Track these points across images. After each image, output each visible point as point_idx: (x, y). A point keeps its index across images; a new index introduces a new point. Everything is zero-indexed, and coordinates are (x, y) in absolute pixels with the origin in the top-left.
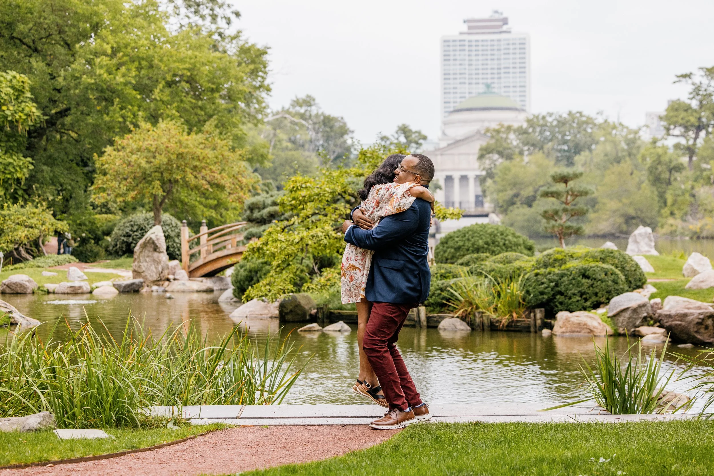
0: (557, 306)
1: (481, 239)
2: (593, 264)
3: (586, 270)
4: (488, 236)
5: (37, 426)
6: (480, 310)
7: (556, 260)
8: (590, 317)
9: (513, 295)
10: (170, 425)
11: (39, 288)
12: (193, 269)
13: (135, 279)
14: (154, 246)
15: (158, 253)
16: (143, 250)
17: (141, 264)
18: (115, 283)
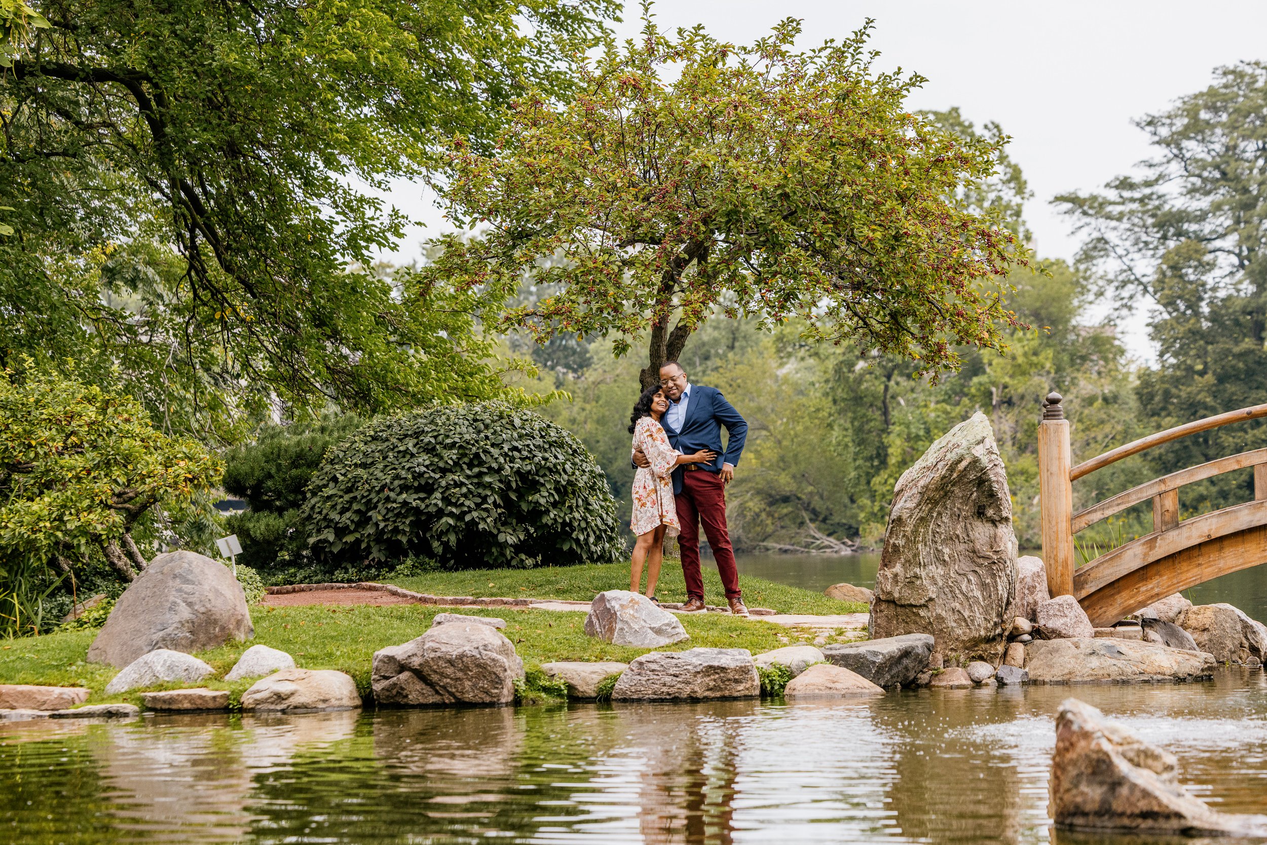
11: (530, 679)
12: (1093, 590)
13: (889, 634)
14: (978, 497)
15: (989, 525)
16: (931, 511)
17: (917, 570)
18: (829, 652)
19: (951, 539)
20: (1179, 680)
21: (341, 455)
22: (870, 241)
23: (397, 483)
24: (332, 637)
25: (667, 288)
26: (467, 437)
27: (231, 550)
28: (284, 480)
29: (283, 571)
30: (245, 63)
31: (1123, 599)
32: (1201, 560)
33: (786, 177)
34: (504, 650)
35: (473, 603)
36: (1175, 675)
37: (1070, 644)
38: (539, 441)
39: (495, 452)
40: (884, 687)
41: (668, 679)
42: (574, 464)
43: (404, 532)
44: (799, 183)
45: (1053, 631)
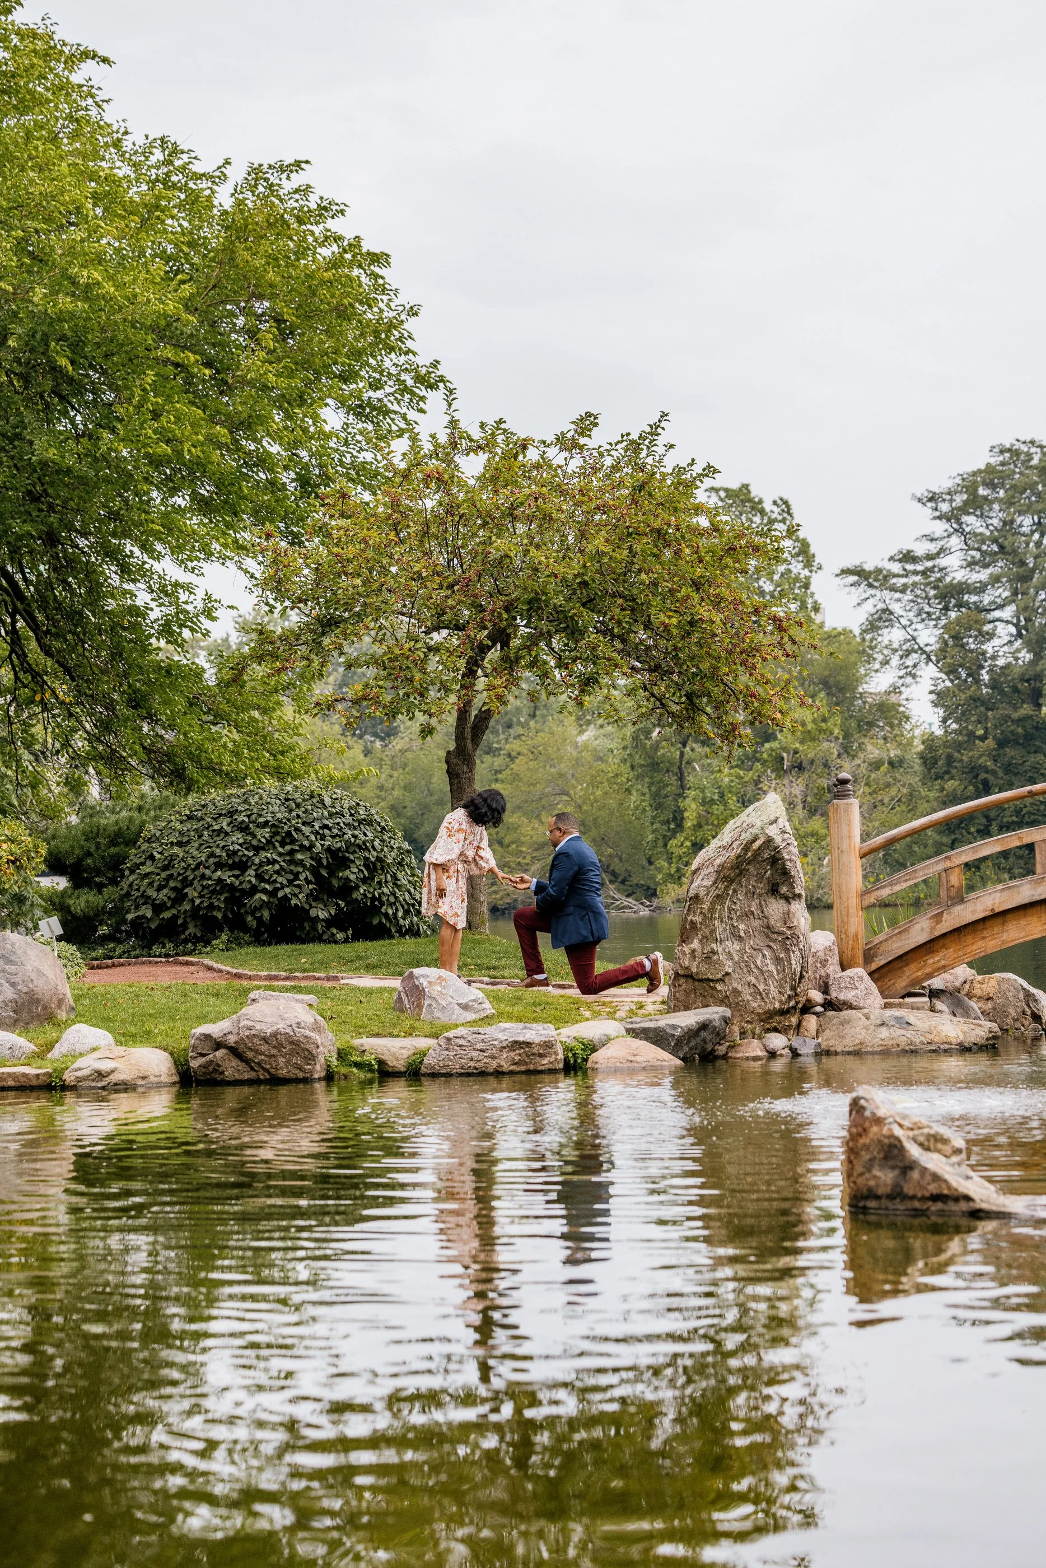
11: (342, 1055)
12: (882, 963)
13: (687, 1008)
14: (772, 875)
15: (782, 902)
16: (727, 888)
17: (714, 946)
18: (630, 1026)
19: (746, 915)
20: (964, 1050)
21: (158, 834)
22: (666, 627)
23: (212, 860)
24: (150, 1015)
25: (470, 673)
26: (279, 815)
27: (52, 931)
28: (103, 858)
29: (102, 946)
30: (63, 457)
31: (912, 971)
32: (985, 934)
33: (585, 566)
34: (316, 1028)
35: (287, 978)
36: (961, 1044)
37: (860, 1015)
38: (349, 819)
39: (306, 830)
40: (683, 1059)
41: (475, 1054)
42: (383, 841)
43: (219, 908)
44: (597, 572)
45: (845, 1003)
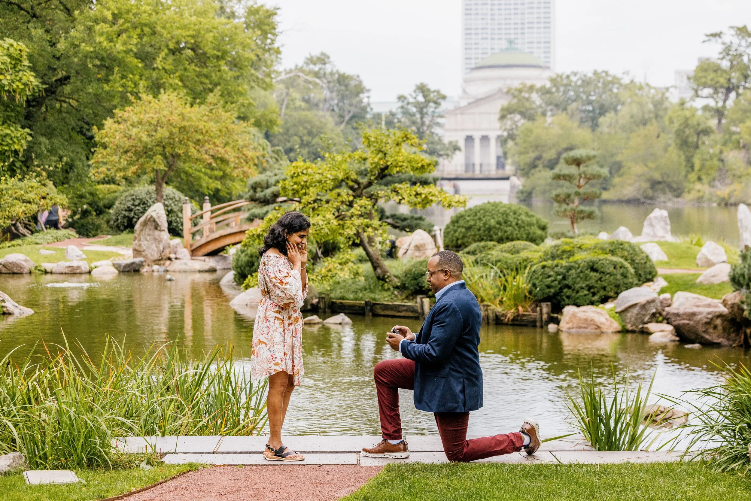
0: (564, 300)
1: (493, 218)
2: (601, 257)
3: (594, 263)
4: (500, 215)
5: (7, 469)
6: (486, 303)
7: (564, 252)
8: (598, 313)
9: (519, 288)
10: (143, 465)
11: (36, 267)
12: (194, 248)
14: (155, 225)
15: (158, 232)
16: (143, 228)
17: (141, 242)
18: (114, 262)
19: (149, 235)
34: (27, 261)
45: (180, 258)
